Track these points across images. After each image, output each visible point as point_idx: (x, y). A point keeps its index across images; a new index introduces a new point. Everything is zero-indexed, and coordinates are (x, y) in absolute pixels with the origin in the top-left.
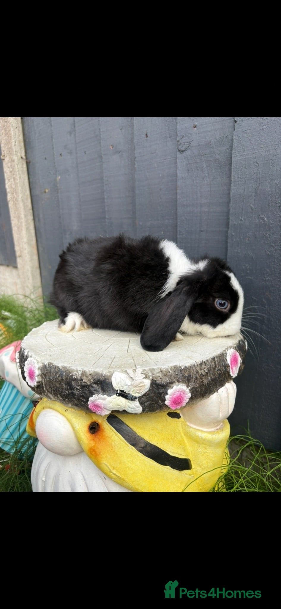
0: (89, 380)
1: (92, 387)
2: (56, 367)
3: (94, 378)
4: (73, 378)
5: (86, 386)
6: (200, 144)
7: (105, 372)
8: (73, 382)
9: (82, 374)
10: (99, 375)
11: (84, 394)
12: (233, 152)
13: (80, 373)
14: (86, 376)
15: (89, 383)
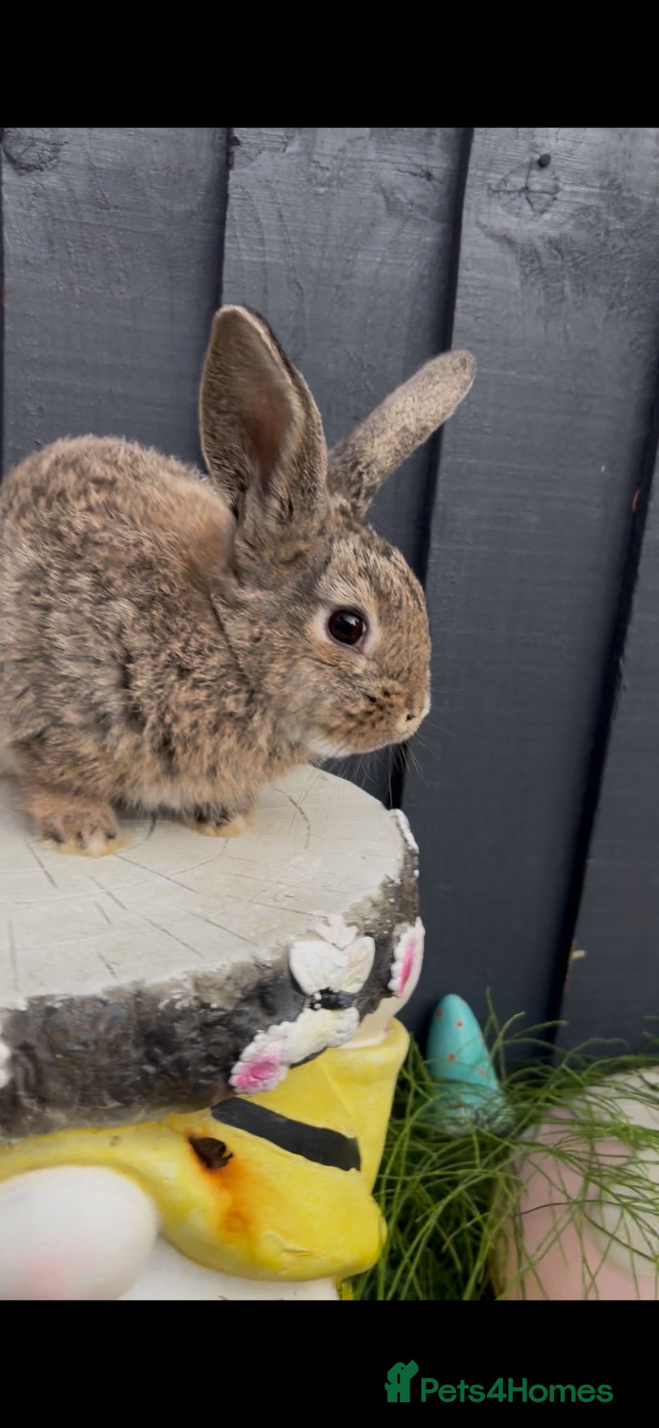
0: (230, 998)
1: (240, 1014)
2: (84, 1002)
3: (243, 985)
4: (177, 1010)
5: (221, 1021)
6: (97, 165)
7: (268, 957)
8: (176, 1025)
9: (197, 986)
10: (251, 970)
11: (212, 1050)
12: (228, 233)
13: (188, 986)
14: (217, 987)
15: (230, 1008)
